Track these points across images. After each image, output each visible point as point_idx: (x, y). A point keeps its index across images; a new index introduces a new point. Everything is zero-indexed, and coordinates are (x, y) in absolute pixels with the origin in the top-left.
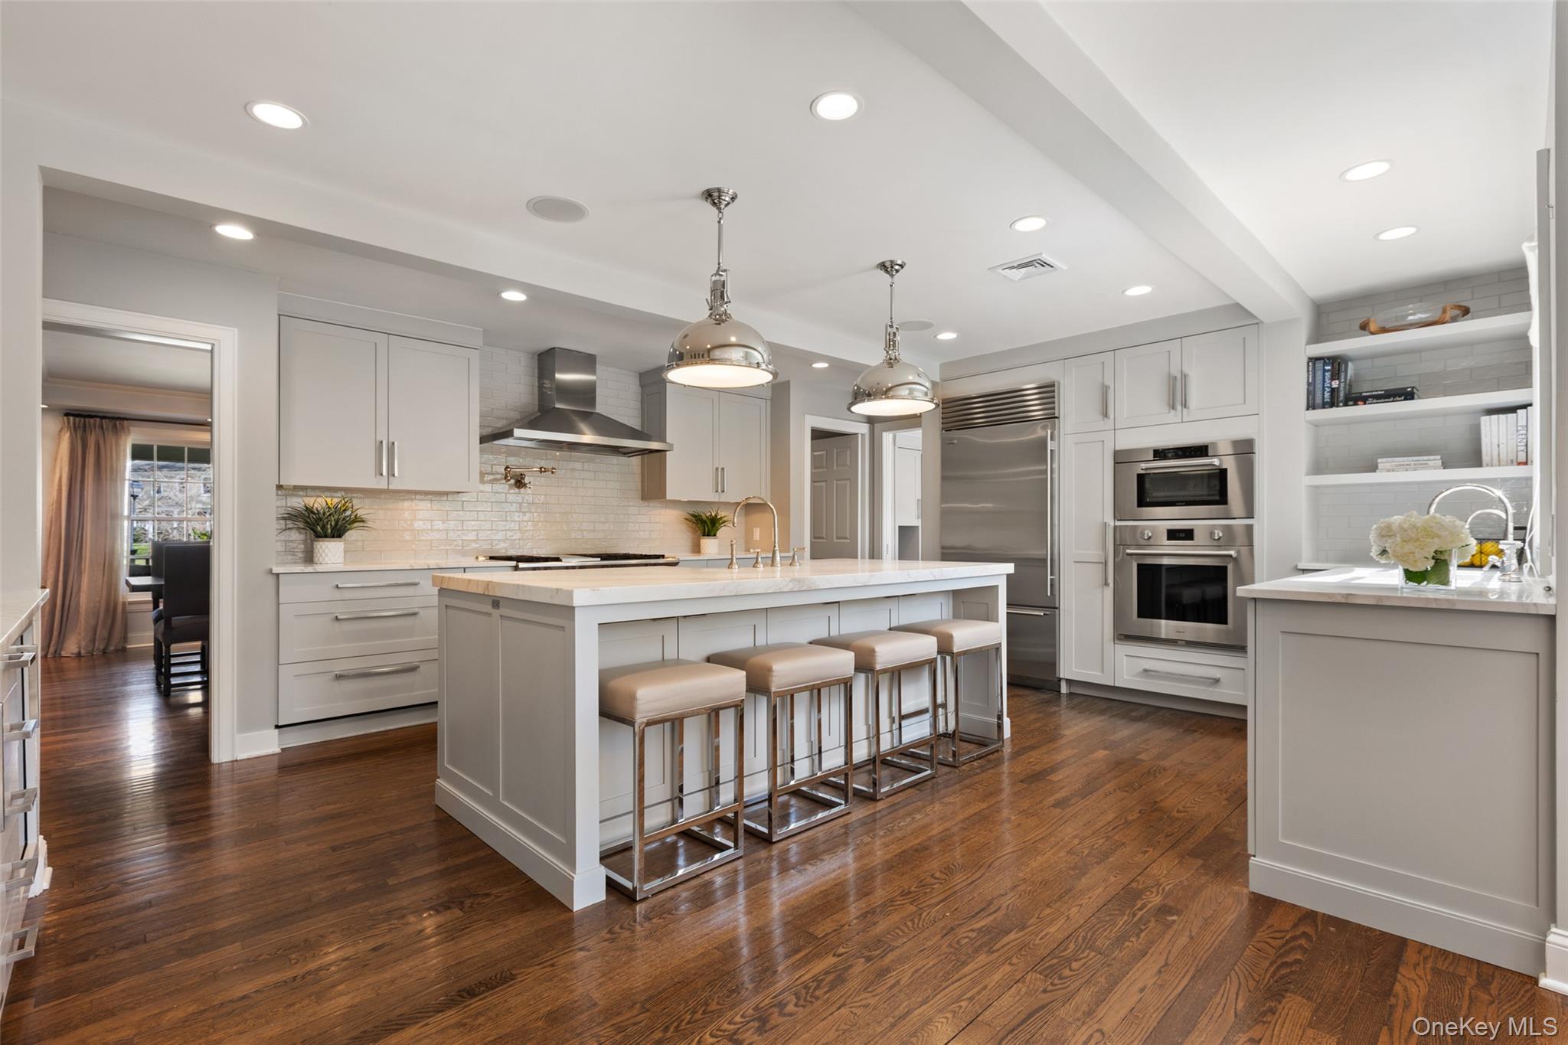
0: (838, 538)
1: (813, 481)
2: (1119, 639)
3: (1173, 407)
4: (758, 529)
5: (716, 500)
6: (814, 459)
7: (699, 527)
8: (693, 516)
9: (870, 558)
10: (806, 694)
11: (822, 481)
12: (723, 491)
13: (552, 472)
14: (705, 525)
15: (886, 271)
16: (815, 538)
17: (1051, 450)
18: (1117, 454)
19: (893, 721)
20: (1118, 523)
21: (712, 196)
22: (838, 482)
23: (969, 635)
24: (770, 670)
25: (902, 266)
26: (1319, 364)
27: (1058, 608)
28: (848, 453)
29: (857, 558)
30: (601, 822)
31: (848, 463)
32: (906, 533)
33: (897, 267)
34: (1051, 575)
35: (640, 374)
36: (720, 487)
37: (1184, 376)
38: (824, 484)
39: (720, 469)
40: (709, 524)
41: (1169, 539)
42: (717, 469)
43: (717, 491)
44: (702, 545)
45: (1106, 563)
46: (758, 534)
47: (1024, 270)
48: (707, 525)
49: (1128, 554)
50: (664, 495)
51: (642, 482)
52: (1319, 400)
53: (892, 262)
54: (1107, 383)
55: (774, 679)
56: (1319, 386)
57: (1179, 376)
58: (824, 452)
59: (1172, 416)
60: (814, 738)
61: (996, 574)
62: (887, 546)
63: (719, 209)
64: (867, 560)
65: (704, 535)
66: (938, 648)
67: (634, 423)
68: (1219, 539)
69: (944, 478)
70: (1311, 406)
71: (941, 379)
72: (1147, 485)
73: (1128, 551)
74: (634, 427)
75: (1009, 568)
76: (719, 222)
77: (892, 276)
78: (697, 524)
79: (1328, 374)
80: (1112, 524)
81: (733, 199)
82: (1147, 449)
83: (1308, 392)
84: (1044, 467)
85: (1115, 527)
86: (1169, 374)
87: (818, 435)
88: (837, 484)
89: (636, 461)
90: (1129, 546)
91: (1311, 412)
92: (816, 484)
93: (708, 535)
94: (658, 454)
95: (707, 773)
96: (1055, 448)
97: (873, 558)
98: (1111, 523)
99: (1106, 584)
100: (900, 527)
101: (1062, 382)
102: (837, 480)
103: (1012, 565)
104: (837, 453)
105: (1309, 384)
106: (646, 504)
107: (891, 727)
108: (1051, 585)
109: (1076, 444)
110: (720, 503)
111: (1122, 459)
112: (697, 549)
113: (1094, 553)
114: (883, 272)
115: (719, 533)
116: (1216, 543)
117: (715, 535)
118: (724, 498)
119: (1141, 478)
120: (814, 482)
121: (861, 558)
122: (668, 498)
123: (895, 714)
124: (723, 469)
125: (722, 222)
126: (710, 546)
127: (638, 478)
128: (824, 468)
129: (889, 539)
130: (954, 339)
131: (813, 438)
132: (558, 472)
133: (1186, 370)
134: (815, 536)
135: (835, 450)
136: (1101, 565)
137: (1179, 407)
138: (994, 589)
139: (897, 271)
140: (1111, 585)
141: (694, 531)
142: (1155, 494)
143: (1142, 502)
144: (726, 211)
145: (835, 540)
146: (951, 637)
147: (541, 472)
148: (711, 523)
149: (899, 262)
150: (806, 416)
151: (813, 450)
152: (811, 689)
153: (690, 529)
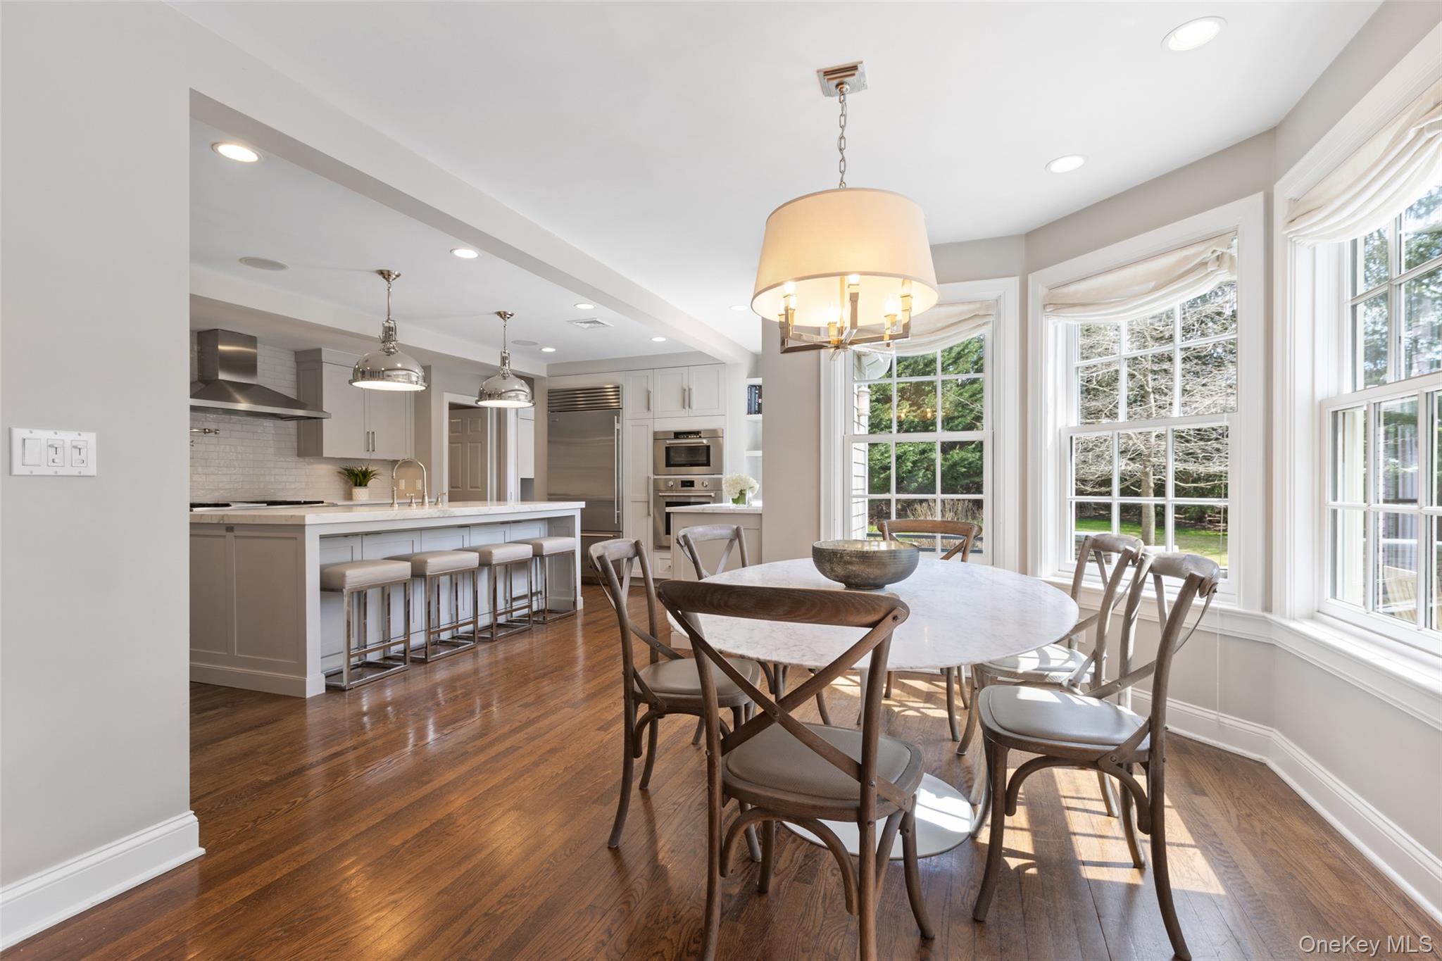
0: (471, 487)
1: (450, 442)
2: (657, 549)
3: (684, 407)
4: (404, 481)
5: (368, 458)
6: (451, 425)
7: (351, 480)
8: (346, 470)
9: (497, 500)
10: (447, 578)
11: (458, 443)
12: (374, 451)
13: (216, 433)
14: (356, 477)
15: (501, 317)
16: (452, 487)
17: (618, 430)
18: (655, 433)
19: (507, 602)
20: (656, 477)
21: (385, 275)
22: (472, 444)
23: (553, 545)
24: (426, 562)
25: (511, 315)
26: (754, 389)
27: (622, 532)
28: (480, 421)
29: (487, 500)
30: (322, 658)
31: (480, 429)
32: (526, 484)
33: (508, 316)
34: (618, 510)
35: (296, 352)
36: (370, 447)
37: (689, 389)
38: (460, 445)
39: (371, 433)
40: (361, 476)
41: (682, 486)
42: (368, 433)
43: (368, 451)
44: (354, 493)
45: (648, 502)
46: (403, 484)
47: (588, 325)
48: (360, 478)
49: (661, 496)
50: (321, 454)
51: (298, 442)
52: (753, 409)
53: (505, 312)
54: (649, 389)
55: (428, 568)
56: (753, 402)
57: (687, 389)
58: (460, 420)
59: (684, 413)
60: (454, 612)
61: (574, 508)
62: (511, 493)
63: (388, 281)
64: (495, 502)
65: (356, 485)
66: (533, 553)
67: (291, 393)
68: (706, 486)
69: (549, 442)
70: (750, 412)
71: (548, 375)
72: (672, 454)
73: (660, 494)
74: (290, 396)
75: (582, 504)
76: (389, 290)
77: (505, 321)
78: (349, 476)
79: (757, 395)
80: (652, 478)
81: (397, 276)
82: (671, 432)
83: (748, 404)
84: (613, 438)
85: (654, 479)
86: (682, 387)
87: (454, 407)
88: (470, 446)
89: (292, 425)
90: (661, 491)
91: (750, 415)
92: (454, 445)
93: (360, 485)
94: (315, 420)
95: (381, 632)
96: (620, 428)
97: (500, 500)
98: (652, 476)
99: (649, 515)
100: (521, 479)
101: (624, 385)
102: (470, 442)
103: (584, 503)
104: (470, 421)
105: (749, 400)
106: (301, 460)
107: (506, 605)
108: (618, 517)
109: (632, 426)
110: (370, 460)
111: (657, 437)
112: (349, 496)
113: (642, 496)
114: (499, 317)
115: (369, 484)
116: (705, 489)
117: (366, 485)
118: (374, 457)
119: (668, 449)
120: (452, 443)
121: (490, 500)
122: (324, 455)
123: (509, 598)
124: (373, 433)
125: (390, 290)
126: (361, 494)
127: (294, 438)
128: (459, 432)
129: (513, 487)
130: (553, 352)
131: (450, 409)
132: (221, 433)
133: (691, 386)
134: (453, 485)
135: (469, 419)
136: (644, 503)
137: (687, 408)
138: (573, 517)
139: (509, 318)
140: (652, 515)
141: (346, 483)
142: (676, 459)
143: (668, 464)
144: (393, 283)
145: (469, 489)
146: (542, 545)
147: (205, 432)
148: (363, 475)
149: (510, 313)
150: (445, 393)
151: (450, 418)
152: (451, 574)
153: (343, 481)
